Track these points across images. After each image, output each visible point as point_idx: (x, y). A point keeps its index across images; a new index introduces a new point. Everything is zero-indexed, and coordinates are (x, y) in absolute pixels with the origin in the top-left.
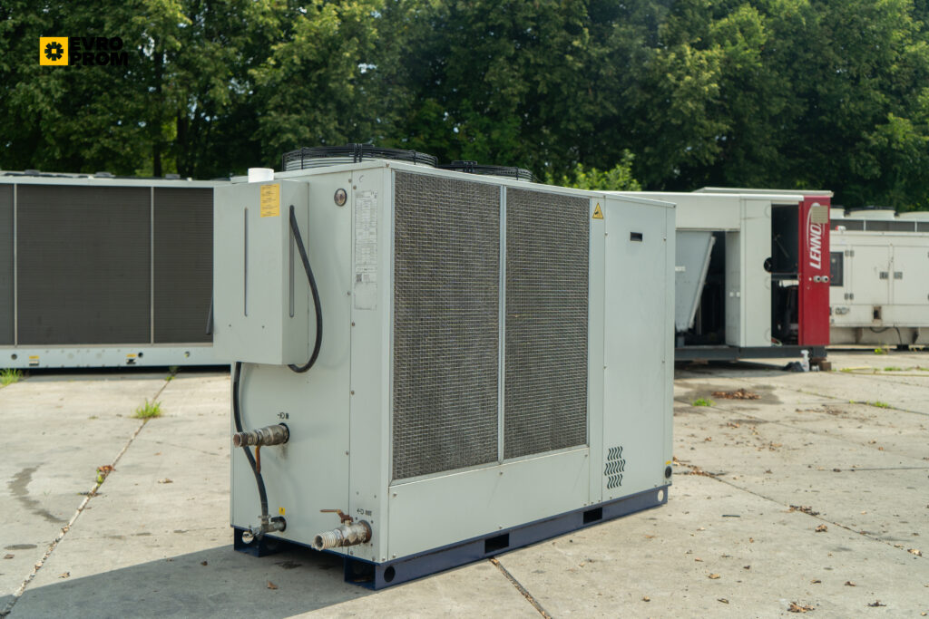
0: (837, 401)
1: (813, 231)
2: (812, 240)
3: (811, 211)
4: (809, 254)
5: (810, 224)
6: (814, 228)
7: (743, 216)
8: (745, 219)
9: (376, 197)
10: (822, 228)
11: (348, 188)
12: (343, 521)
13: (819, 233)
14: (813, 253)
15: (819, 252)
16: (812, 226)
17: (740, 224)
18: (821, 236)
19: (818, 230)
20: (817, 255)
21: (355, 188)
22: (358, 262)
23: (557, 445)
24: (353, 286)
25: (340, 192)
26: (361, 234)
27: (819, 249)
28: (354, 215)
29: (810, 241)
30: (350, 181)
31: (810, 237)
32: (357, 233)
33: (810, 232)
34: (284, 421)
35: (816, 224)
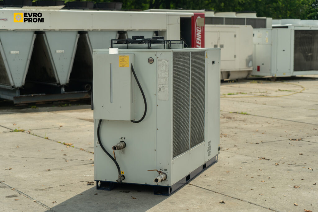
0: (224, 112)
1: (198, 30)
2: (198, 34)
3: (197, 21)
4: (196, 42)
5: (197, 27)
6: (198, 29)
7: (168, 24)
8: (169, 25)
9: (168, 61)
10: (201, 28)
11: (154, 58)
12: (159, 173)
13: (200, 31)
14: (198, 41)
15: (200, 40)
16: (197, 28)
17: (167, 27)
18: (201, 32)
19: (200, 29)
20: (200, 42)
21: (158, 58)
22: (159, 84)
23: (200, 142)
24: (157, 92)
25: (151, 59)
26: (160, 74)
27: (200, 39)
28: (157, 67)
29: (196, 35)
30: (155, 55)
31: (197, 33)
32: (159, 74)
33: (196, 31)
34: (123, 140)
35: (199, 27)
